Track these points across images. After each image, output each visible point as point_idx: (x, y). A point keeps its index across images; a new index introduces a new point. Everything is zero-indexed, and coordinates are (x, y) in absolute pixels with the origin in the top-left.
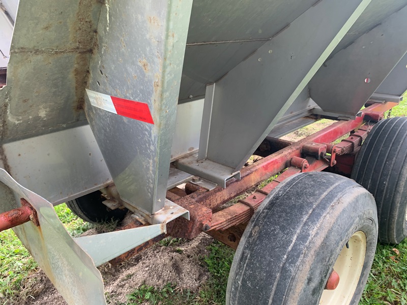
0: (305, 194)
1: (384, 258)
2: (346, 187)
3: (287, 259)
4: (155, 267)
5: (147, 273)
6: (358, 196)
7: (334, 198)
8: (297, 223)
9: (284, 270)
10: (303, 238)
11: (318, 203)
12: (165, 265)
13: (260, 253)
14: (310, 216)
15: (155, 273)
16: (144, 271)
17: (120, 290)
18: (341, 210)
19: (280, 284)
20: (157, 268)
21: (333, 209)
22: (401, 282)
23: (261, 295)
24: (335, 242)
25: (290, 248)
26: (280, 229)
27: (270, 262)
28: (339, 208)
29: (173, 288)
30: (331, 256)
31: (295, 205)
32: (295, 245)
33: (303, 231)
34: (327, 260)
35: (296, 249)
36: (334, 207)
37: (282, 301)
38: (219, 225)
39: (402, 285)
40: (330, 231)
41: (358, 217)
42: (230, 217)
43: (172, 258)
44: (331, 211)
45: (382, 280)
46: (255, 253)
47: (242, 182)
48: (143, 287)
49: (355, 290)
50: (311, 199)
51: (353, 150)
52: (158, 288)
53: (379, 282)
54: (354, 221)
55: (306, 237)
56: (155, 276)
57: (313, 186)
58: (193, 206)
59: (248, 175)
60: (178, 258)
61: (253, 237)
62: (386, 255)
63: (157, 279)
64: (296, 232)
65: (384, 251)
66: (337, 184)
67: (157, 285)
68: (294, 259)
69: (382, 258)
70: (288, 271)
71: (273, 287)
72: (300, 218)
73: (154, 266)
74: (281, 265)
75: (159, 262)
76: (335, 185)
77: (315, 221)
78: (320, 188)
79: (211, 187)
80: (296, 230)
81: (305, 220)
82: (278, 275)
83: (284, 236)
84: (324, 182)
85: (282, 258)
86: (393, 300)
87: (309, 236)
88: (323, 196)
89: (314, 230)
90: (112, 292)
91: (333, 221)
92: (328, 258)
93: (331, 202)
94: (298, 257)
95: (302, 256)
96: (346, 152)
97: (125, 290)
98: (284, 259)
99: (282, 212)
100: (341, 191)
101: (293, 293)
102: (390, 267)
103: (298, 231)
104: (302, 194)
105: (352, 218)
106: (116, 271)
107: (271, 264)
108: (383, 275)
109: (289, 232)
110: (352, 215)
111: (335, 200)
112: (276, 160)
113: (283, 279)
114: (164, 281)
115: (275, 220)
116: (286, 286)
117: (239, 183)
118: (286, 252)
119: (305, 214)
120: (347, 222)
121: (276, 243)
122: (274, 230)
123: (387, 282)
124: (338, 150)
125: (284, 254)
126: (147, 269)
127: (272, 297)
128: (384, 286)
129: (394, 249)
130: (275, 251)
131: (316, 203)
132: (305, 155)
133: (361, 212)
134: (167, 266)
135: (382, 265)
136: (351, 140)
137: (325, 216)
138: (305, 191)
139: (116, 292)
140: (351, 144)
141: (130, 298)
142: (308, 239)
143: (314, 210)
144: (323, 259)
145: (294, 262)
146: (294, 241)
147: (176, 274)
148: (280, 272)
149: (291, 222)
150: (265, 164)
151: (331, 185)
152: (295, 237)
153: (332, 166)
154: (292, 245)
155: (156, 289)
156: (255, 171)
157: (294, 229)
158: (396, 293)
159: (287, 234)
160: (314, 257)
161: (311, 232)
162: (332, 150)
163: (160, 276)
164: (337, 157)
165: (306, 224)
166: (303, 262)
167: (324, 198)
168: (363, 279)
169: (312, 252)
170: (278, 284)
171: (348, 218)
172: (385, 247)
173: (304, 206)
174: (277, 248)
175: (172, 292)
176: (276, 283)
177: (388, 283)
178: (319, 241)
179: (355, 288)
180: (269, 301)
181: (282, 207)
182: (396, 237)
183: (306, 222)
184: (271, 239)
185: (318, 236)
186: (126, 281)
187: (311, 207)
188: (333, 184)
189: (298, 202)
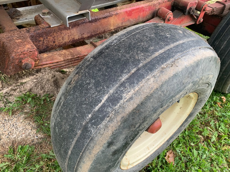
0: (137, 48)
1: (212, 102)
2: (191, 47)
3: (91, 119)
4: (42, 80)
5: (34, 84)
6: (201, 60)
7: (170, 58)
8: (113, 82)
9: (85, 129)
10: (114, 100)
11: (147, 62)
12: (48, 80)
13: (69, 104)
14: (131, 76)
15: (40, 85)
16: (33, 82)
17: (12, 92)
18: (172, 75)
19: (79, 141)
20: (42, 81)
21: (162, 72)
22: (217, 123)
23: (63, 144)
24: (152, 109)
25: (97, 108)
26: (94, 84)
27: (75, 116)
28: (170, 72)
29: (49, 98)
30: (143, 123)
31: (119, 59)
32: (104, 106)
33: (117, 93)
34: (137, 126)
35: (102, 111)
36: (164, 70)
37: (78, 156)
38: (54, 64)
39: (217, 126)
40: (148, 98)
41: (192, 83)
42: (70, 57)
43: (55, 76)
44: (158, 75)
45: (204, 119)
46: (66, 103)
47: (98, 23)
48: (28, 93)
49: (176, 130)
50: (141, 56)
51: (222, 13)
52: (40, 96)
53: (201, 119)
54: (185, 87)
55: (117, 100)
56: (39, 87)
57: (151, 39)
58: (21, 40)
59: (105, 18)
60: (59, 77)
61: (71, 85)
62: (215, 100)
63: (40, 89)
64: (108, 91)
65: (215, 97)
66: (181, 42)
67: (39, 94)
68: (98, 121)
69: (211, 103)
70: (88, 131)
71: (73, 141)
72: (118, 76)
73: (40, 79)
74: (84, 124)
75: (45, 77)
76: (178, 43)
77: (133, 83)
78: (158, 43)
79: (55, 23)
80: (109, 90)
81: (123, 79)
82: (79, 132)
83: (95, 93)
84: (167, 37)
85: (86, 117)
86: (206, 135)
87: (122, 99)
88: (157, 54)
89: (130, 93)
90: (5, 93)
91: (155, 87)
92: (138, 125)
93: (162, 63)
94: (102, 119)
95: (108, 119)
96: (215, 13)
97: (16, 93)
98: (88, 118)
99: (104, 65)
100: (181, 51)
101: (90, 153)
102: (214, 111)
103: (111, 91)
104: (135, 47)
105: (183, 84)
106: (19, 77)
107: (75, 119)
108: (207, 115)
109: (101, 89)
110: (185, 81)
111: (169, 62)
112: (143, 7)
113: (83, 138)
114: (44, 92)
115: (94, 73)
116: (84, 145)
117: (93, 24)
118: (92, 111)
119: (126, 73)
120: (176, 88)
121: (86, 99)
122: (89, 83)
123: (207, 120)
124: (208, 10)
125: (89, 113)
126: (35, 81)
127: (71, 149)
128: (203, 123)
129: (223, 97)
130: (82, 107)
131: (145, 62)
132: (175, 8)
133: (197, 77)
134: (50, 82)
135: (208, 108)
136: (225, 3)
137: (149, 79)
138: (139, 44)
139: (8, 93)
140: (223, 6)
141: (17, 99)
142: (118, 103)
143: (138, 70)
144: (133, 125)
145: (96, 124)
146: (103, 101)
147: (55, 88)
148: (81, 129)
149: (108, 79)
150: (129, 9)
151: (174, 42)
152: (105, 98)
153: (198, 23)
154: (100, 105)
155: (38, 96)
156: (116, 15)
157: (108, 87)
158: (210, 131)
159: (99, 92)
160: (119, 123)
161: (124, 95)
162: (202, 7)
163: (43, 88)
164: (206, 16)
165: (123, 85)
166: (106, 126)
167: (156, 57)
168: (185, 123)
169: (119, 118)
170: (77, 141)
171: (178, 84)
172: (217, 94)
173: (129, 63)
174: (85, 104)
175: (48, 100)
176: (76, 139)
177: (208, 122)
178: (130, 107)
179: (177, 129)
180: (68, 152)
181: (107, 59)
182: (228, 90)
183: (124, 82)
184: (83, 93)
185: (132, 102)
186: (18, 87)
187: (136, 65)
188: (177, 40)
189: (125, 56)
